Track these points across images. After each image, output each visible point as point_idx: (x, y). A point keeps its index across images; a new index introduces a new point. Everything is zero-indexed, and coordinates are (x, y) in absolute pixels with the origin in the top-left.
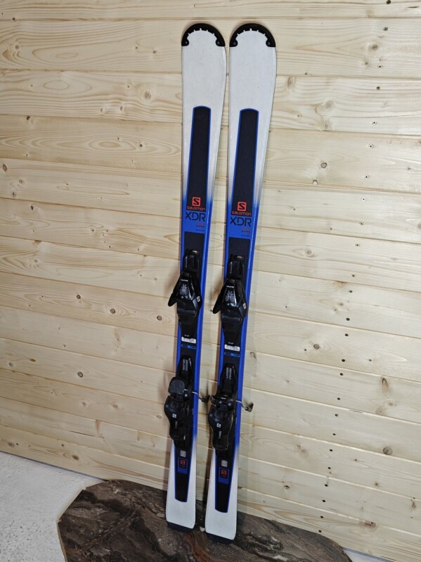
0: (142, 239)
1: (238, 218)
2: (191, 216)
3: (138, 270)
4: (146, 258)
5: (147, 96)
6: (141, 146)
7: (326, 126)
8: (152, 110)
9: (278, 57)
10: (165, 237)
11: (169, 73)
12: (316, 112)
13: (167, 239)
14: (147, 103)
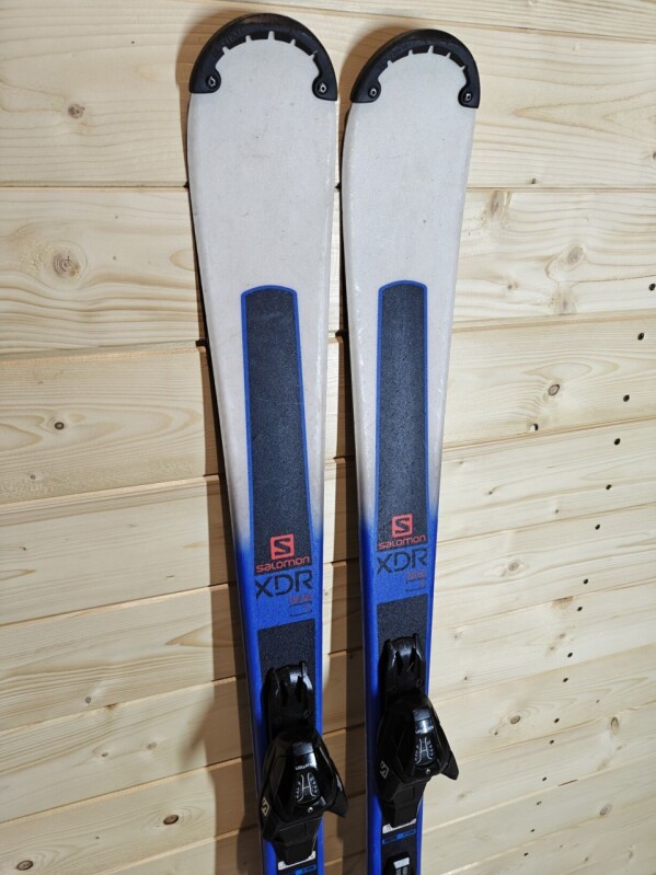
0: (98, 670)
1: (397, 554)
2: (271, 587)
3: (95, 746)
4: (115, 712)
5: (64, 266)
6: (59, 426)
7: (565, 304)
8: (89, 313)
9: (476, 137)
10: (170, 643)
11: (141, 186)
12: (548, 273)
13: (176, 648)
14: (65, 292)
